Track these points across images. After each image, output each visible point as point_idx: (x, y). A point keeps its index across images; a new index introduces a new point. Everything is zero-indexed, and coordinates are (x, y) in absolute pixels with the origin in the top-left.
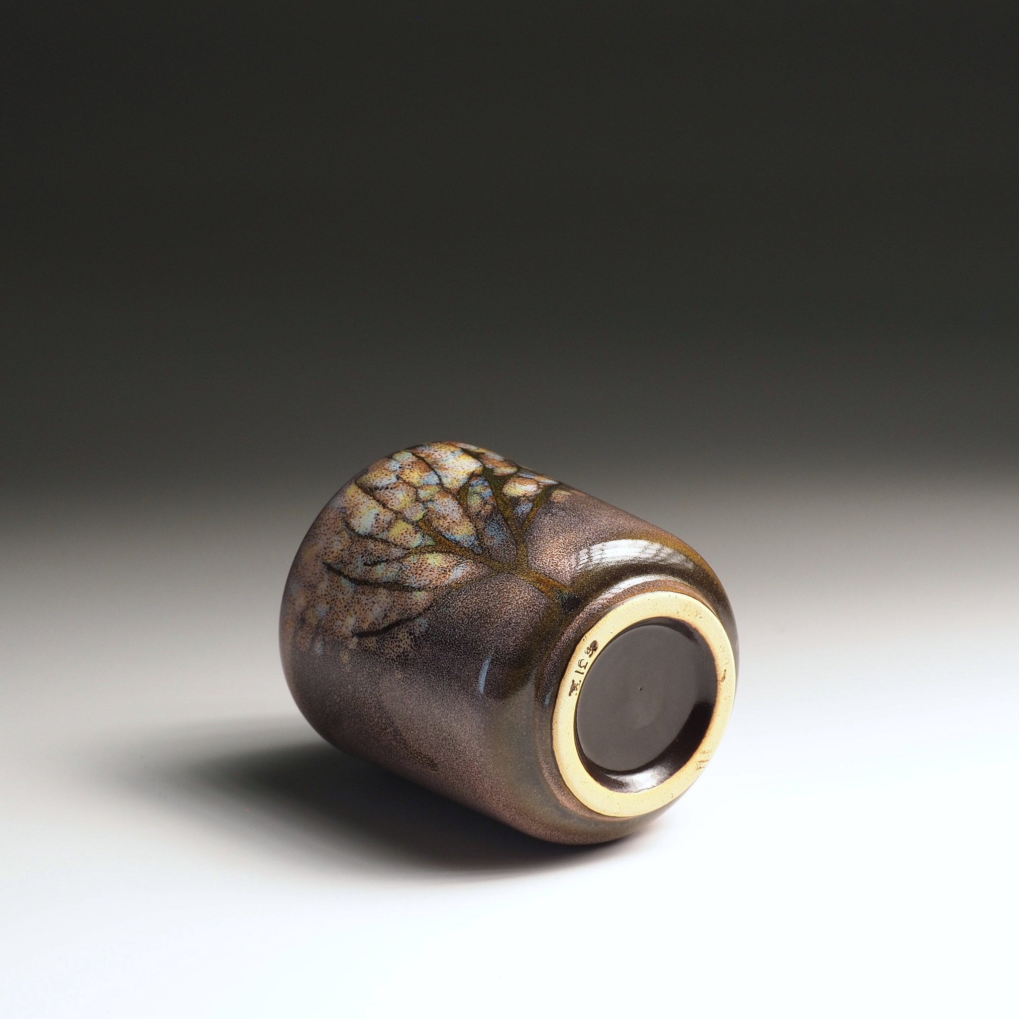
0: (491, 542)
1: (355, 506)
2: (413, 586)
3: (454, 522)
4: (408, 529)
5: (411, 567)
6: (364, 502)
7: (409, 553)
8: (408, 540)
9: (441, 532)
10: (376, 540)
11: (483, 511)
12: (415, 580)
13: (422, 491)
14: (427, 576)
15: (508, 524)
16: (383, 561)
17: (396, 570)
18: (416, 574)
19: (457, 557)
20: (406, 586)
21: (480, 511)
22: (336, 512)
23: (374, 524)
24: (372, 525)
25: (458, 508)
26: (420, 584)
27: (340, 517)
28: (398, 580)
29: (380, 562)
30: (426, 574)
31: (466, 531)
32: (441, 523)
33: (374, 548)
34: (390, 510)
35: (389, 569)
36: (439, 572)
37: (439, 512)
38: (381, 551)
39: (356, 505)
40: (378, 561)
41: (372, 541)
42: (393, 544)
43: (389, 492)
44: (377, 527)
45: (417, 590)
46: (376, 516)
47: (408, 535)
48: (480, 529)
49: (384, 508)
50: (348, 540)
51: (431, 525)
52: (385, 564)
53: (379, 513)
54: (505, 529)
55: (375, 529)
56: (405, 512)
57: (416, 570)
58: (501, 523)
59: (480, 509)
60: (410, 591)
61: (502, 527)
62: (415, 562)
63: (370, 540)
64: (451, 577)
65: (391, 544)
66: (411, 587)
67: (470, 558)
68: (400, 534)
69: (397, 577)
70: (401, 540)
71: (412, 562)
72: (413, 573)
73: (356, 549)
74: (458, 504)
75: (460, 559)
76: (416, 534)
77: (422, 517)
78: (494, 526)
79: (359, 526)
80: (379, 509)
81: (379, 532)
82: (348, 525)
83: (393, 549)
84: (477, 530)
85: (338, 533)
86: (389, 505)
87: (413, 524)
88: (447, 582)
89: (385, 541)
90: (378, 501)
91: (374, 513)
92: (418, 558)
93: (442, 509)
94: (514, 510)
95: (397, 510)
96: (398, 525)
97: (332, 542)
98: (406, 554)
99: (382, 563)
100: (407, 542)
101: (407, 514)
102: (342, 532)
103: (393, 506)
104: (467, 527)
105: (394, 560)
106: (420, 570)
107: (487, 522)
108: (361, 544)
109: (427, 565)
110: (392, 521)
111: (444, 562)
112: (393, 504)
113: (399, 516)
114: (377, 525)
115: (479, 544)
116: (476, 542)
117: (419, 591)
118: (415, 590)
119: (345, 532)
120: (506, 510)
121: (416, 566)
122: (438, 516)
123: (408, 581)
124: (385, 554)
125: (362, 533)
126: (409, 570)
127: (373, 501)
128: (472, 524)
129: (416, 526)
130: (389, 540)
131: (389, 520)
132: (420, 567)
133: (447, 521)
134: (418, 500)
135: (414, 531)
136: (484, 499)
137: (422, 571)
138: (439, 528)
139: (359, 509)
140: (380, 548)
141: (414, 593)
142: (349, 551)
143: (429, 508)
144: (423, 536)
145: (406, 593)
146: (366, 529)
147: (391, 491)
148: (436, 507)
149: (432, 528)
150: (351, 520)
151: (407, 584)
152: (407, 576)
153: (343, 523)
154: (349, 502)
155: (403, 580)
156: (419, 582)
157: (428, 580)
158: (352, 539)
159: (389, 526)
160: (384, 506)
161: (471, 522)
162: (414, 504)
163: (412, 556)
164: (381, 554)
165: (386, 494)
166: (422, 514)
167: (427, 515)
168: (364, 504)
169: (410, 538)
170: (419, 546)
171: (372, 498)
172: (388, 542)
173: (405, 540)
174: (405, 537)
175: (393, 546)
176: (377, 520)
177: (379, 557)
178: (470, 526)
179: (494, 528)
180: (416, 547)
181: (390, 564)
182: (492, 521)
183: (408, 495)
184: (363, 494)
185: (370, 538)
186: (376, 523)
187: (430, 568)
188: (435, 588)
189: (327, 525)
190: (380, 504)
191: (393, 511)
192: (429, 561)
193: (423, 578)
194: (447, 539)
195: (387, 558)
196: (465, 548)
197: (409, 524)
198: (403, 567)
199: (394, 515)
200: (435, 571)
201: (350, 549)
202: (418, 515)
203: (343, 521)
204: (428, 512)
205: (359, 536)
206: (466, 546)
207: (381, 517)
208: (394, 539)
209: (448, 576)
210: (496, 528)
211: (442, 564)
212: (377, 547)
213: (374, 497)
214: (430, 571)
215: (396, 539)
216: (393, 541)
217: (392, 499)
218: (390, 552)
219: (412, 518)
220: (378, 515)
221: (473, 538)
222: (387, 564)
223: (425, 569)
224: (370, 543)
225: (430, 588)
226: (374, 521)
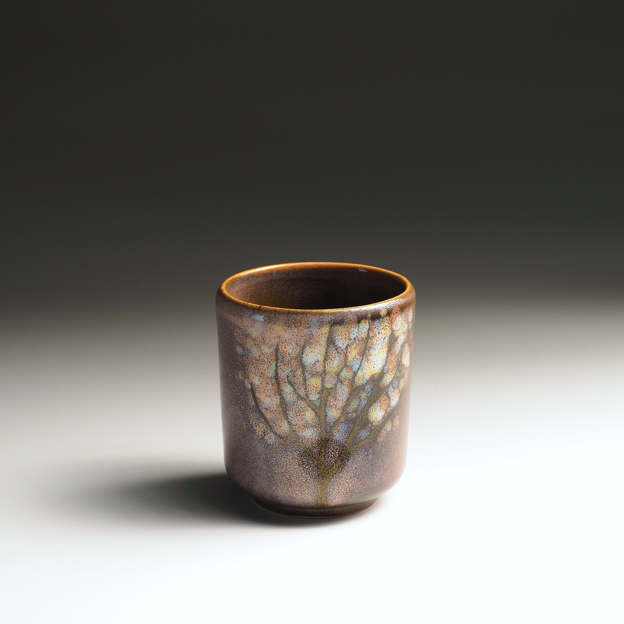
0: (336, 432)
1: (316, 342)
2: (289, 417)
3: (336, 406)
4: (318, 387)
5: (298, 407)
6: (322, 345)
7: (305, 400)
8: (312, 393)
9: (326, 404)
10: (303, 374)
11: (351, 414)
12: (292, 415)
13: (345, 371)
14: (298, 420)
15: (350, 435)
16: (294, 388)
17: (292, 399)
18: (296, 413)
19: (318, 422)
20: (287, 413)
21: (350, 413)
22: (308, 332)
23: (312, 364)
24: (311, 364)
25: (345, 401)
26: (292, 420)
27: (306, 337)
28: (288, 406)
29: (292, 386)
30: (299, 419)
31: (335, 414)
32: (331, 401)
33: (298, 376)
34: (324, 366)
35: (291, 394)
36: (304, 423)
37: (338, 394)
38: (298, 382)
39: (318, 342)
40: (292, 384)
41: (302, 372)
42: (306, 386)
43: (335, 353)
44: (311, 368)
45: (288, 421)
46: (317, 361)
47: (315, 391)
48: (340, 420)
49: (323, 361)
50: (296, 355)
51: (328, 397)
52: (293, 390)
53: (319, 360)
54: (347, 435)
55: (309, 367)
56: (327, 376)
57: (298, 411)
58: (349, 430)
59: (351, 412)
60: (286, 417)
61: (347, 433)
62: (302, 407)
63: (302, 369)
64: (304, 434)
65: (305, 385)
66: (288, 417)
67: (321, 428)
68: (313, 385)
69: (289, 403)
70: (310, 389)
71: (301, 406)
72: (295, 411)
73: (294, 363)
74: (347, 398)
75: (318, 424)
76: (318, 394)
77: (329, 388)
78: (345, 427)
79: (306, 355)
80: (321, 358)
81: (308, 371)
82: (304, 347)
83: (303, 389)
84: (339, 419)
85: (297, 344)
86: (327, 362)
87: (322, 387)
88: (300, 434)
89: (305, 379)
90: (326, 353)
91: (318, 358)
92: (305, 406)
93: (340, 394)
94: (360, 430)
95: (326, 370)
96: (317, 379)
97: (291, 343)
98: (304, 398)
99: (293, 388)
100: (311, 393)
101: (327, 378)
102: (298, 347)
103: (328, 365)
104: (337, 414)
105: (297, 394)
106: (299, 413)
107: (345, 421)
108: (297, 365)
109: (304, 414)
110: (318, 374)
111: (311, 419)
112: (329, 364)
113: (323, 374)
114: (312, 366)
115: (331, 427)
116: (332, 424)
117: (288, 423)
118: (287, 420)
119: (299, 348)
120: (357, 425)
121: (300, 409)
122: (334, 396)
123: (290, 411)
124: (298, 386)
125: (303, 361)
126: (296, 408)
127: (325, 350)
128: (340, 415)
129: (323, 390)
130: (307, 382)
131: (318, 371)
132: (301, 412)
133: (334, 403)
134: (338, 374)
135: (319, 392)
136: (358, 407)
137: (299, 415)
138: (328, 402)
139: (316, 346)
140: (300, 379)
141: (285, 421)
142: (290, 359)
143: (337, 386)
144: (319, 398)
145: (283, 415)
146: (307, 362)
147: (336, 353)
148: (339, 390)
149: (326, 398)
150: (308, 347)
151: (288, 413)
152: (292, 409)
153: (304, 343)
154: (317, 335)
155: (289, 409)
156: (293, 419)
157: (296, 423)
158: (297, 356)
159: (314, 375)
160: (325, 360)
161: (341, 413)
162: (334, 376)
163: (304, 403)
164: (297, 383)
165: (333, 353)
166: (331, 386)
167: (332, 389)
168: (320, 346)
169: (314, 393)
170: (312, 401)
171: (326, 347)
172: (305, 382)
173: (311, 391)
174: (313, 389)
175: (305, 387)
176: (314, 364)
177: (295, 383)
178: (339, 415)
179: (344, 428)
180: (311, 400)
181: (294, 393)
182: (348, 424)
183: (339, 366)
184: (326, 339)
185: (303, 369)
186: (312, 365)
187: (304, 417)
188: (294, 431)
189: (298, 332)
190: (325, 356)
191: (324, 368)
192: (307, 413)
193: (296, 419)
194: (325, 410)
195: (297, 389)
196: (326, 421)
197: (321, 385)
198: (296, 402)
199: (323, 371)
200: (303, 421)
201: (292, 359)
202: (329, 384)
203: (305, 341)
204: (334, 388)
205: (301, 360)
206: (327, 420)
207: (318, 365)
208: (309, 385)
209: (304, 430)
210: (345, 429)
211: (309, 420)
212: (299, 377)
213: (327, 347)
214: (302, 419)
215: (309, 386)
216: (307, 385)
217: (331, 359)
218: (301, 388)
219: (326, 383)
220: (318, 361)
221: (333, 421)
222: (293, 391)
223: (301, 415)
224: (300, 370)
225: (292, 428)
226: (314, 362)
